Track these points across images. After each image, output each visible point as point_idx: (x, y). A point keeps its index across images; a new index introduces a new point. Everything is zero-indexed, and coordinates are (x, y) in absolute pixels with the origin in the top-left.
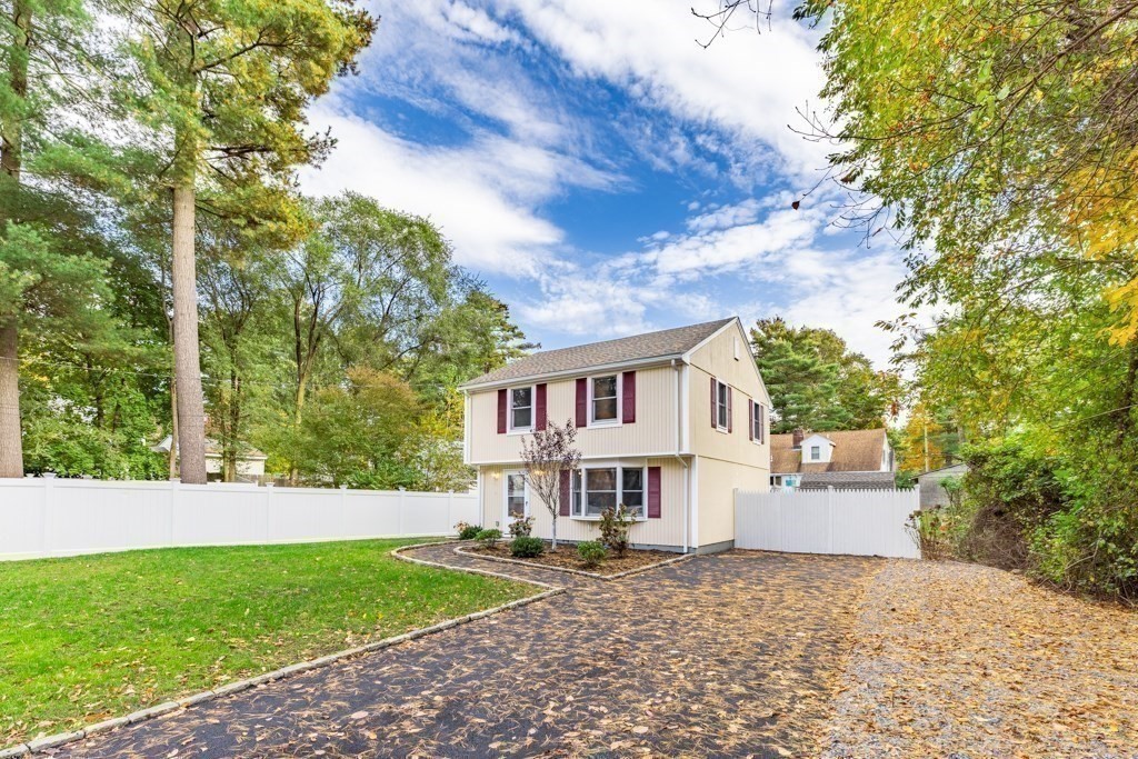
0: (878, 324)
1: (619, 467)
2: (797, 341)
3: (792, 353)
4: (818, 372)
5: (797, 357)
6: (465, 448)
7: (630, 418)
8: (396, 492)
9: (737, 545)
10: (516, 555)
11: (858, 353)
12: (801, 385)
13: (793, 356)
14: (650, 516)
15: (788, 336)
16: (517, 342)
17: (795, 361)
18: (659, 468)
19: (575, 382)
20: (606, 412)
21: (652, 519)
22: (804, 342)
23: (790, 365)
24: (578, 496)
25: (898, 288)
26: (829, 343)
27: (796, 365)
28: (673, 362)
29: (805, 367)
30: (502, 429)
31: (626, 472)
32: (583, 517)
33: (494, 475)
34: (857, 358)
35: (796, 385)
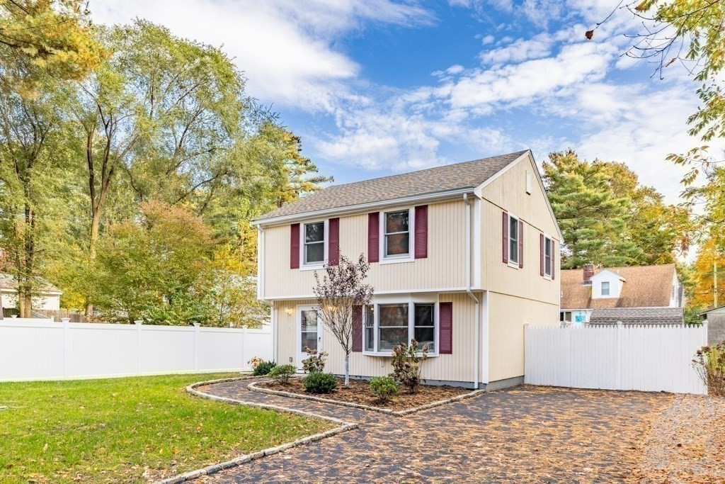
0: (669, 158)
1: (411, 302)
2: (589, 175)
3: (583, 187)
4: (609, 206)
5: (589, 191)
6: (258, 284)
7: (422, 253)
8: (190, 328)
9: (527, 381)
10: (309, 390)
11: (649, 187)
12: (592, 220)
13: (585, 189)
14: (441, 352)
15: (581, 169)
16: (311, 175)
17: (588, 195)
18: (451, 303)
19: (367, 217)
20: (398, 246)
21: (443, 355)
22: (596, 175)
23: (581, 200)
24: (370, 331)
25: (691, 120)
26: (621, 178)
27: (587, 199)
28: (465, 196)
29: (596, 202)
30: (295, 264)
31: (417, 307)
32: (375, 352)
33: (287, 310)
34: (649, 192)
35: (588, 220)
